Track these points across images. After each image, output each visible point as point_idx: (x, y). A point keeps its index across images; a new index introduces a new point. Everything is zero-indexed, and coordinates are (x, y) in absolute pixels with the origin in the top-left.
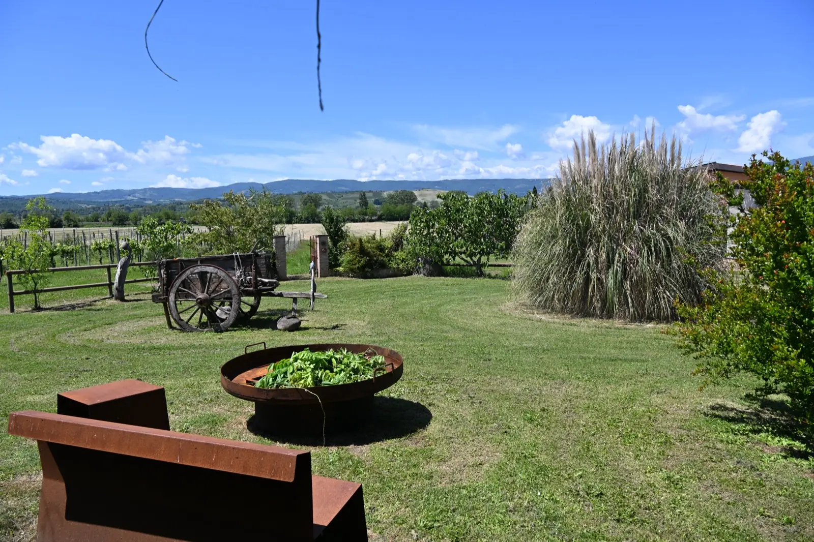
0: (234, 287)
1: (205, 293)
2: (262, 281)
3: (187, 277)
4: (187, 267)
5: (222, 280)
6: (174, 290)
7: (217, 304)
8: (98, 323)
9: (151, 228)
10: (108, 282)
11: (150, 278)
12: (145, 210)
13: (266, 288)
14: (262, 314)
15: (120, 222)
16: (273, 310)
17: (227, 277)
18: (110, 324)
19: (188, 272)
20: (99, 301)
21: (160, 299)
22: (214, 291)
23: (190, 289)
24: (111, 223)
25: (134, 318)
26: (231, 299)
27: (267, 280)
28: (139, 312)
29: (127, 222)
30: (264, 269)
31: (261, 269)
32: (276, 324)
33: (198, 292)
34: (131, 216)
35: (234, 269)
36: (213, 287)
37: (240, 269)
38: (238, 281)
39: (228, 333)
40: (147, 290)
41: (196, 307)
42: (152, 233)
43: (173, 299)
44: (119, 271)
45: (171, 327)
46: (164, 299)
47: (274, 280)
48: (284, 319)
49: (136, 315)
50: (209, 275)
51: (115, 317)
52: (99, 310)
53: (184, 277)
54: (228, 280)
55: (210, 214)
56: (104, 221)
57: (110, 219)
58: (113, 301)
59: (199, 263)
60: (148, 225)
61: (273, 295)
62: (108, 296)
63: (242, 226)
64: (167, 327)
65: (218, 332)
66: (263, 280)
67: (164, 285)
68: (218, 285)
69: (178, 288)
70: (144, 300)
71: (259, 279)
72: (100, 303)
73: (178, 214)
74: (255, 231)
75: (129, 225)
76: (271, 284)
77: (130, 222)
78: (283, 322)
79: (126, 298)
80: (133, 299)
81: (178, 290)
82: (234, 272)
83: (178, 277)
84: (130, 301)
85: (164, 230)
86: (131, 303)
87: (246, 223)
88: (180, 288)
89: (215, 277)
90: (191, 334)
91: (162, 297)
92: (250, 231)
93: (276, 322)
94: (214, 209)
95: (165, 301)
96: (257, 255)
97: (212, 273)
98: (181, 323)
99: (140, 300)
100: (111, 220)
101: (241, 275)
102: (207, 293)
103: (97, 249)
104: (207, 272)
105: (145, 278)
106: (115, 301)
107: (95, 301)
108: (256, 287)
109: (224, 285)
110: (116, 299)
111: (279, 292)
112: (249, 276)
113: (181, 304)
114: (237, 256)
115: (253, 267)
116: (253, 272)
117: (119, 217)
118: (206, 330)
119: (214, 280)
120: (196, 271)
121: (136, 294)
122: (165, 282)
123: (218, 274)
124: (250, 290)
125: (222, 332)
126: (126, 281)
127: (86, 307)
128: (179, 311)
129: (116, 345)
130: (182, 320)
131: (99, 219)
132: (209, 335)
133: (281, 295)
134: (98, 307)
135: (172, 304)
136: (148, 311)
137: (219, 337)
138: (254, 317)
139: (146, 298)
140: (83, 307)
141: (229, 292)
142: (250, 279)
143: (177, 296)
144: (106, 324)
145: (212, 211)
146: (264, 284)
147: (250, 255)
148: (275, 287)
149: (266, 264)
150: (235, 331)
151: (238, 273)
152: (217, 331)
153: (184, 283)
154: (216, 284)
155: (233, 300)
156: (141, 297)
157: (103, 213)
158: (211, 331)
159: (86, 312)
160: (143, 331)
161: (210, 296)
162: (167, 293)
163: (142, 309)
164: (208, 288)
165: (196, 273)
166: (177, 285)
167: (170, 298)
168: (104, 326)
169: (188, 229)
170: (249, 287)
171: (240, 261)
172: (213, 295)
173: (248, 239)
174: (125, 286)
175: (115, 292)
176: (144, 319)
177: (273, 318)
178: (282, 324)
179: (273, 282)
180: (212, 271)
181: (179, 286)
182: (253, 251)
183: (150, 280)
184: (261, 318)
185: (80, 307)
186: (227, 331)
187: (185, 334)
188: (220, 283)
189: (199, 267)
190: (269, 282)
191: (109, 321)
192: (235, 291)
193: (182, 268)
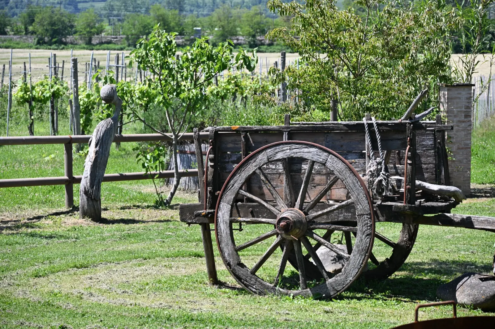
0: (362, 197)
1: (297, 208)
2: (424, 188)
3: (260, 168)
4: (258, 144)
5: (336, 179)
6: (229, 196)
7: (320, 232)
8: (57, 263)
9: (164, 54)
10: (66, 177)
11: (153, 172)
12: (112, 8)
13: (434, 204)
14: (418, 268)
15: (52, 36)
16: (444, 263)
17: (348, 174)
18: (82, 267)
19: (262, 158)
20: (46, 217)
21: (199, 215)
22: (316, 204)
23: (262, 195)
24: (33, 40)
25: (130, 259)
26: (355, 224)
27: (435, 187)
28: (135, 246)
29: (69, 38)
30: (431, 160)
31: (423, 160)
32: (455, 291)
33: (282, 204)
34: (80, 22)
35: (362, 156)
36: (313, 195)
37: (376, 155)
38: (371, 183)
39: (344, 303)
40: (145, 201)
41: (275, 240)
42: (164, 65)
43: (227, 217)
44: (92, 150)
45: (216, 281)
46: (206, 215)
47: (452, 188)
48: (474, 280)
49: (130, 252)
50: (305, 167)
51: (91, 254)
52: (51, 237)
53: (251, 168)
54: (350, 179)
55: (311, 24)
56: (17, 33)
57: (31, 28)
58: (77, 219)
59: (285, 139)
60: (157, 47)
61: (449, 222)
62: (65, 209)
63: (383, 56)
64: (207, 281)
65: (321, 299)
66: (427, 185)
67: (207, 185)
68: (326, 191)
69: (238, 193)
70: (143, 222)
71: (418, 182)
72: (49, 222)
73: (188, 20)
74: (412, 69)
75: (74, 45)
76: (444, 196)
77: (77, 36)
78: (472, 287)
79: (104, 215)
80: (117, 217)
81: (238, 199)
82: (362, 161)
83: (239, 168)
84: (113, 222)
85: (193, 60)
86: (116, 226)
87: (392, 49)
88: (243, 192)
89: (319, 173)
90: (261, 298)
91: (203, 212)
92: (401, 68)
93: (452, 288)
94: (322, 14)
95: (206, 220)
96: (417, 126)
97: (313, 162)
98: (240, 271)
99: (133, 221)
100: (33, 33)
101: (378, 171)
102: (301, 208)
103: (26, 100)
104: (302, 160)
105: (143, 172)
106: (82, 220)
107: (39, 218)
108: (411, 201)
109: (338, 192)
110: (85, 214)
111: (465, 216)
112: (397, 174)
113: (241, 230)
114: (370, 125)
115: (407, 153)
116: (405, 166)
117: (53, 24)
118: (293, 292)
119: (317, 178)
120: (280, 156)
121: (123, 208)
122: (210, 177)
123: (328, 164)
124: (397, 207)
125: (329, 298)
126: (105, 175)
127: (24, 230)
128: (237, 244)
129: (110, 309)
130: (242, 266)
131: (8, 29)
132: (300, 302)
133: (467, 223)
134: (48, 231)
135: (223, 227)
136: (156, 246)
137: (327, 308)
138: (399, 274)
139: (145, 218)
140: (18, 227)
141: (350, 207)
142: (399, 181)
143: (235, 211)
144: (75, 266)
145: (316, 18)
146: (429, 195)
147: (400, 124)
148: (454, 205)
149: (434, 147)
150: (359, 299)
151: (371, 166)
152: (318, 297)
153: (249, 184)
154: (320, 189)
155: (358, 227)
156: (134, 214)
157: (14, 14)
158: (305, 297)
159: (27, 240)
160: (158, 285)
161: (306, 214)
162: (214, 202)
163: (143, 240)
164: (303, 197)
165: (279, 160)
166: (237, 186)
167: (220, 214)
168: (72, 271)
169: (245, 58)
170: (392, 200)
171: (378, 137)
172: (315, 214)
173: (396, 87)
174: (104, 185)
175: (79, 199)
176: (152, 262)
177: (444, 278)
178: (468, 291)
179: (448, 191)
180: (315, 158)
181: (241, 188)
182: (409, 117)
183: (152, 176)
184: (416, 277)
185: (10, 228)
186: (341, 298)
187: (248, 297)
188: (329, 188)
189: (286, 147)
190: (440, 191)
191: (80, 260)
192: (363, 206)
193: (248, 148)
